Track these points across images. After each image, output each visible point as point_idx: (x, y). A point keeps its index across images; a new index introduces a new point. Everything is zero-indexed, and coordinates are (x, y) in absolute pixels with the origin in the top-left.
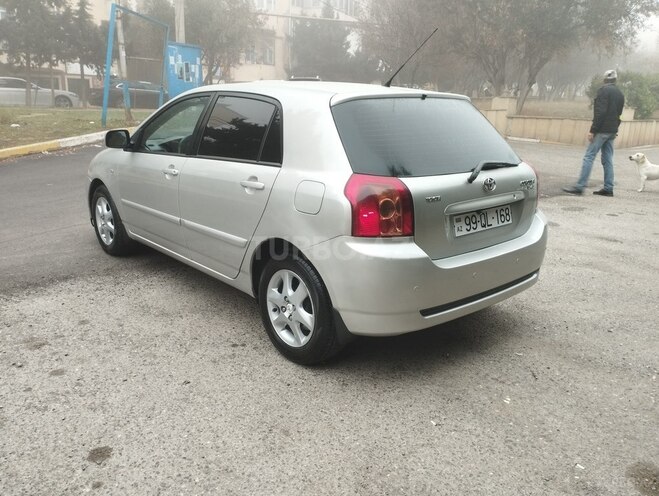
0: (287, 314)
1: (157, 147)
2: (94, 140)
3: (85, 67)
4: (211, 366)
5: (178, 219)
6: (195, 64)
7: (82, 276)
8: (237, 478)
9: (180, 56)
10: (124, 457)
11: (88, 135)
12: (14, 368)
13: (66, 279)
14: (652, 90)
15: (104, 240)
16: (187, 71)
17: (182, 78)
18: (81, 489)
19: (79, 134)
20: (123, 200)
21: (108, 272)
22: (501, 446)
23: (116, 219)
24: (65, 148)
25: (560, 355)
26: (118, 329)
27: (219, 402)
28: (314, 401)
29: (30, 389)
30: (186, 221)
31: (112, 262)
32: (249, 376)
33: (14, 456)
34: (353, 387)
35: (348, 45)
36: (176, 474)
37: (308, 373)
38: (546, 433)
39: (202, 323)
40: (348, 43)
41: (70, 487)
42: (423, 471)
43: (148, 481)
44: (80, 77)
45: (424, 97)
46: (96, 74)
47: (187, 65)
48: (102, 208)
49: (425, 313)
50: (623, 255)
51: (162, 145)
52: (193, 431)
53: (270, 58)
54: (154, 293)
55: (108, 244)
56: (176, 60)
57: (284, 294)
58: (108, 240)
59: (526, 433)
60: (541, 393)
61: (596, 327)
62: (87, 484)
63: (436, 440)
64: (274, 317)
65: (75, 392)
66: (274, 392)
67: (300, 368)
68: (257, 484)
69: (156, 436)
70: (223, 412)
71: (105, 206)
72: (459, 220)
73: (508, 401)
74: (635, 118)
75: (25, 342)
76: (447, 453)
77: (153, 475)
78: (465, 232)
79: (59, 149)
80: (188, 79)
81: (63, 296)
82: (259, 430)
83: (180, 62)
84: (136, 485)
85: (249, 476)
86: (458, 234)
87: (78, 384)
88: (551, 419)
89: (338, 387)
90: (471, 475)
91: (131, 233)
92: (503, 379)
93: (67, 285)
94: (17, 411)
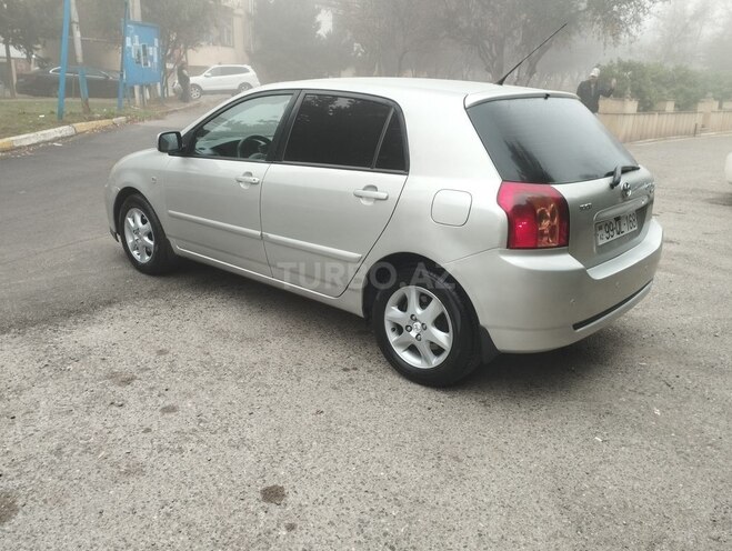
0: (413, 334)
1: (208, 151)
2: (52, 137)
3: (12, 48)
4: (334, 394)
5: (259, 233)
6: (153, 45)
7: (126, 299)
8: (434, 508)
9: (136, 37)
10: (301, 495)
11: (44, 132)
12: (114, 408)
13: (110, 303)
14: (653, 80)
15: (138, 258)
16: (145, 54)
17: (139, 62)
18: (275, 533)
19: (33, 130)
20: (171, 212)
21: (154, 294)
22: (675, 457)
23: (158, 233)
24: (20, 148)
25: (680, 363)
26: (206, 358)
27: (367, 431)
28: (466, 424)
29: (148, 430)
30: (270, 235)
31: (153, 283)
32: (382, 401)
33: (178, 504)
34: (498, 407)
35: (318, 26)
36: (367, 509)
37: (442, 395)
38: (710, 442)
39: (295, 346)
40: (319, 24)
41: (261, 531)
42: (616, 488)
43: (342, 518)
44: (5, 60)
45: (547, 96)
46: (25, 56)
47: (144, 47)
48: (135, 220)
49: (576, 326)
50: (686, 256)
51: (215, 149)
52: (358, 463)
53: (229, 40)
54: (222, 317)
55: (143, 262)
56: (132, 42)
57: (410, 312)
58: (142, 257)
59: (692, 443)
60: (685, 402)
61: (701, 334)
62: (278, 526)
63: (611, 457)
64: (392, 337)
65: (203, 429)
66: (419, 417)
67: (429, 390)
68: (457, 513)
69: (322, 470)
70: (378, 441)
71: (138, 219)
72: (600, 228)
73: (658, 412)
74: (638, 111)
75: (107, 377)
76: (628, 469)
77: (344, 511)
78: (606, 241)
79: (12, 149)
80: (146, 64)
81: (118, 323)
82: (427, 458)
83: (137, 44)
84: (331, 523)
85: (444, 505)
86: (601, 243)
87: (201, 421)
88: (707, 427)
89: (482, 409)
90: (663, 489)
91: (179, 248)
92: (641, 390)
93: (115, 310)
94: (150, 454)
